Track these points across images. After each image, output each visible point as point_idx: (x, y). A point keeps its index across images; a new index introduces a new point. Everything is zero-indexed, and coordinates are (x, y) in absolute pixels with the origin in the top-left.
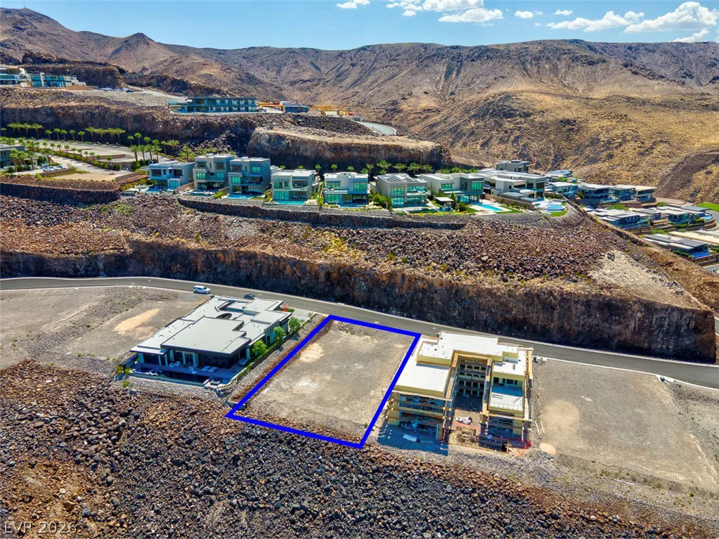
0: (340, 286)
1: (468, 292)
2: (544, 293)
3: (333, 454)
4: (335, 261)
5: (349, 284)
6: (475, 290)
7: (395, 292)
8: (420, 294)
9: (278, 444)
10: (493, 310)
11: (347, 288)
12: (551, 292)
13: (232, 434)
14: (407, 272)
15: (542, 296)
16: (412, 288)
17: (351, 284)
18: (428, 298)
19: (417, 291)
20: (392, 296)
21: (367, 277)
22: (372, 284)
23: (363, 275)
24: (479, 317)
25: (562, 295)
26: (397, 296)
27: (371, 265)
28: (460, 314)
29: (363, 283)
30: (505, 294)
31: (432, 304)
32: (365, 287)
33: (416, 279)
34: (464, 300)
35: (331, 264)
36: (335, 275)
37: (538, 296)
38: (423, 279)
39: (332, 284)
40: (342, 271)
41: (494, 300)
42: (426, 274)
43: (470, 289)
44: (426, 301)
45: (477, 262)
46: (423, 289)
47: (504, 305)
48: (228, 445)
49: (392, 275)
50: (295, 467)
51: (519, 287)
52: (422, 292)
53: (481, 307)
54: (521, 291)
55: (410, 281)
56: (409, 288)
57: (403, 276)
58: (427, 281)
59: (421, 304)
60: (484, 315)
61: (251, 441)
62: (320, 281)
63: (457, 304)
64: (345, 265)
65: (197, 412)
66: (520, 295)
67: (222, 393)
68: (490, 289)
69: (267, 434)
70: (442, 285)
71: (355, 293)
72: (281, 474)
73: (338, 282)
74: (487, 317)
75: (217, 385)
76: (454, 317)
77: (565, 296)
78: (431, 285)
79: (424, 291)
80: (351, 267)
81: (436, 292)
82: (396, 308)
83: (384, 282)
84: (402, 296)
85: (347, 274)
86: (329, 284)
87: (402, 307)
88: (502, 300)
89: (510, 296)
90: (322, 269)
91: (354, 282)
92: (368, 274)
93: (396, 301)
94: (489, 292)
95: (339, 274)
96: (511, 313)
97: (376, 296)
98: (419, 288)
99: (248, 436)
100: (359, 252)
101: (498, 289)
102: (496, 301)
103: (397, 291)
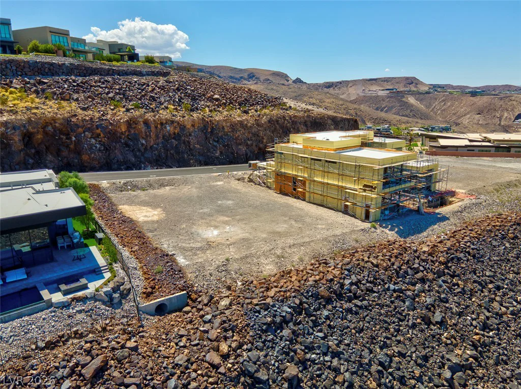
0: (51, 154)
1: (223, 128)
2: (280, 118)
3: (398, 273)
4: (35, 114)
5: (67, 146)
6: (228, 124)
7: (143, 144)
8: (173, 140)
9: (330, 307)
10: (249, 143)
11: (65, 153)
12: (284, 117)
13: (240, 346)
14: (149, 116)
15: (281, 121)
16: (161, 136)
17: (72, 146)
18: (184, 143)
19: (166, 138)
20: (139, 150)
21: (98, 131)
22: (108, 138)
23: (89, 130)
24: (239, 152)
25: (291, 119)
26: (146, 149)
27: (97, 115)
28: (221, 153)
29: (93, 141)
30: (253, 124)
31: (190, 150)
32: (98, 146)
33: (162, 124)
34: (222, 137)
35: (29, 120)
36: (39, 136)
37: (277, 121)
38: (173, 122)
39: (38, 152)
40: (50, 128)
41: (247, 131)
42: (173, 116)
43: (224, 124)
44: (183, 148)
45: (210, 101)
46: (174, 133)
47: (256, 135)
48: (257, 371)
49: (131, 123)
50: (386, 322)
51: (261, 116)
52: (174, 138)
53: (238, 141)
54: (264, 120)
55: (156, 127)
56: (157, 137)
57: (146, 123)
58: (178, 123)
59: (178, 153)
60: (243, 149)
61: (286, 332)
62: (13, 149)
63: (215, 144)
64: (54, 120)
65: (106, 362)
66: (265, 123)
67: (116, 295)
68: (241, 121)
69: (301, 303)
70: (193, 126)
71: (85, 157)
72: (381, 348)
73: (47, 148)
74: (246, 151)
75: (85, 287)
76: (217, 158)
77: (293, 119)
78: (183, 127)
79: (177, 136)
80: (67, 121)
81: (190, 135)
82: (150, 162)
83: (122, 133)
84: (151, 147)
85: (61, 132)
86: (33, 151)
87: (157, 160)
88: (253, 131)
89: (258, 125)
90: (14, 128)
91: (78, 142)
92: (97, 127)
93: (146, 155)
94: (241, 123)
95: (46, 133)
96: (262, 142)
97: (118, 154)
98: (170, 135)
99: (276, 327)
100: (64, 103)
101: (247, 120)
102: (249, 133)
103: (144, 142)
